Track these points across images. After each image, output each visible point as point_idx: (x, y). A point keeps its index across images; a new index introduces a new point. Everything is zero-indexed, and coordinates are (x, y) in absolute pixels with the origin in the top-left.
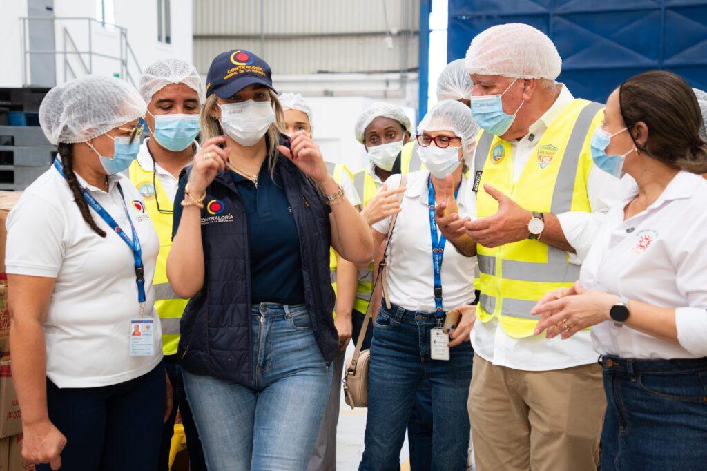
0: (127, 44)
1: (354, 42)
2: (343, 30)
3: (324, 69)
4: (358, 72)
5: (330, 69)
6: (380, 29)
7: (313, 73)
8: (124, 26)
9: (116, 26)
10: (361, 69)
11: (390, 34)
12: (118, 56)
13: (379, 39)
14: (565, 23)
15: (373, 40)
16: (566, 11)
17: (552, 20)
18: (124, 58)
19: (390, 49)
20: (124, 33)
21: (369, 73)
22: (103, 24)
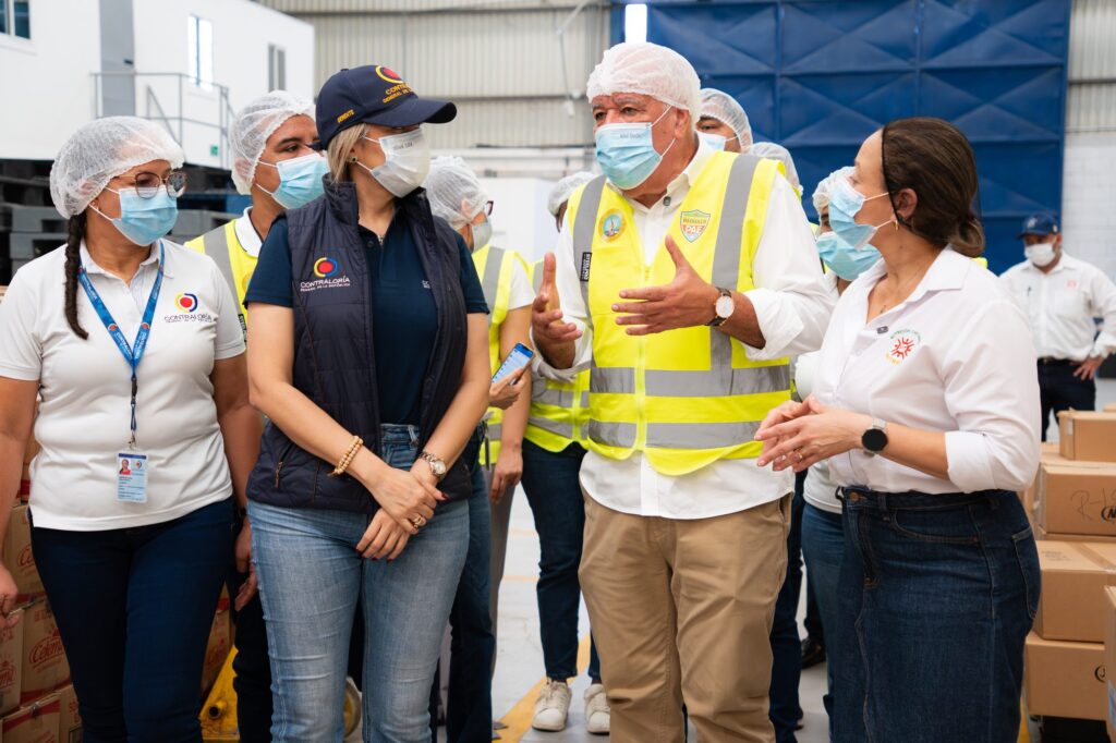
0: (229, 108)
1: (525, 107)
2: (510, 92)
3: (485, 142)
4: (529, 147)
5: (493, 143)
6: (558, 91)
7: (471, 147)
8: (224, 83)
9: (213, 84)
10: (532, 143)
11: (571, 98)
12: (217, 122)
13: (556, 105)
14: (796, 86)
15: (548, 105)
16: (797, 72)
17: (780, 83)
18: (224, 126)
19: (571, 117)
20: (224, 93)
21: (543, 147)
22: (198, 82)
